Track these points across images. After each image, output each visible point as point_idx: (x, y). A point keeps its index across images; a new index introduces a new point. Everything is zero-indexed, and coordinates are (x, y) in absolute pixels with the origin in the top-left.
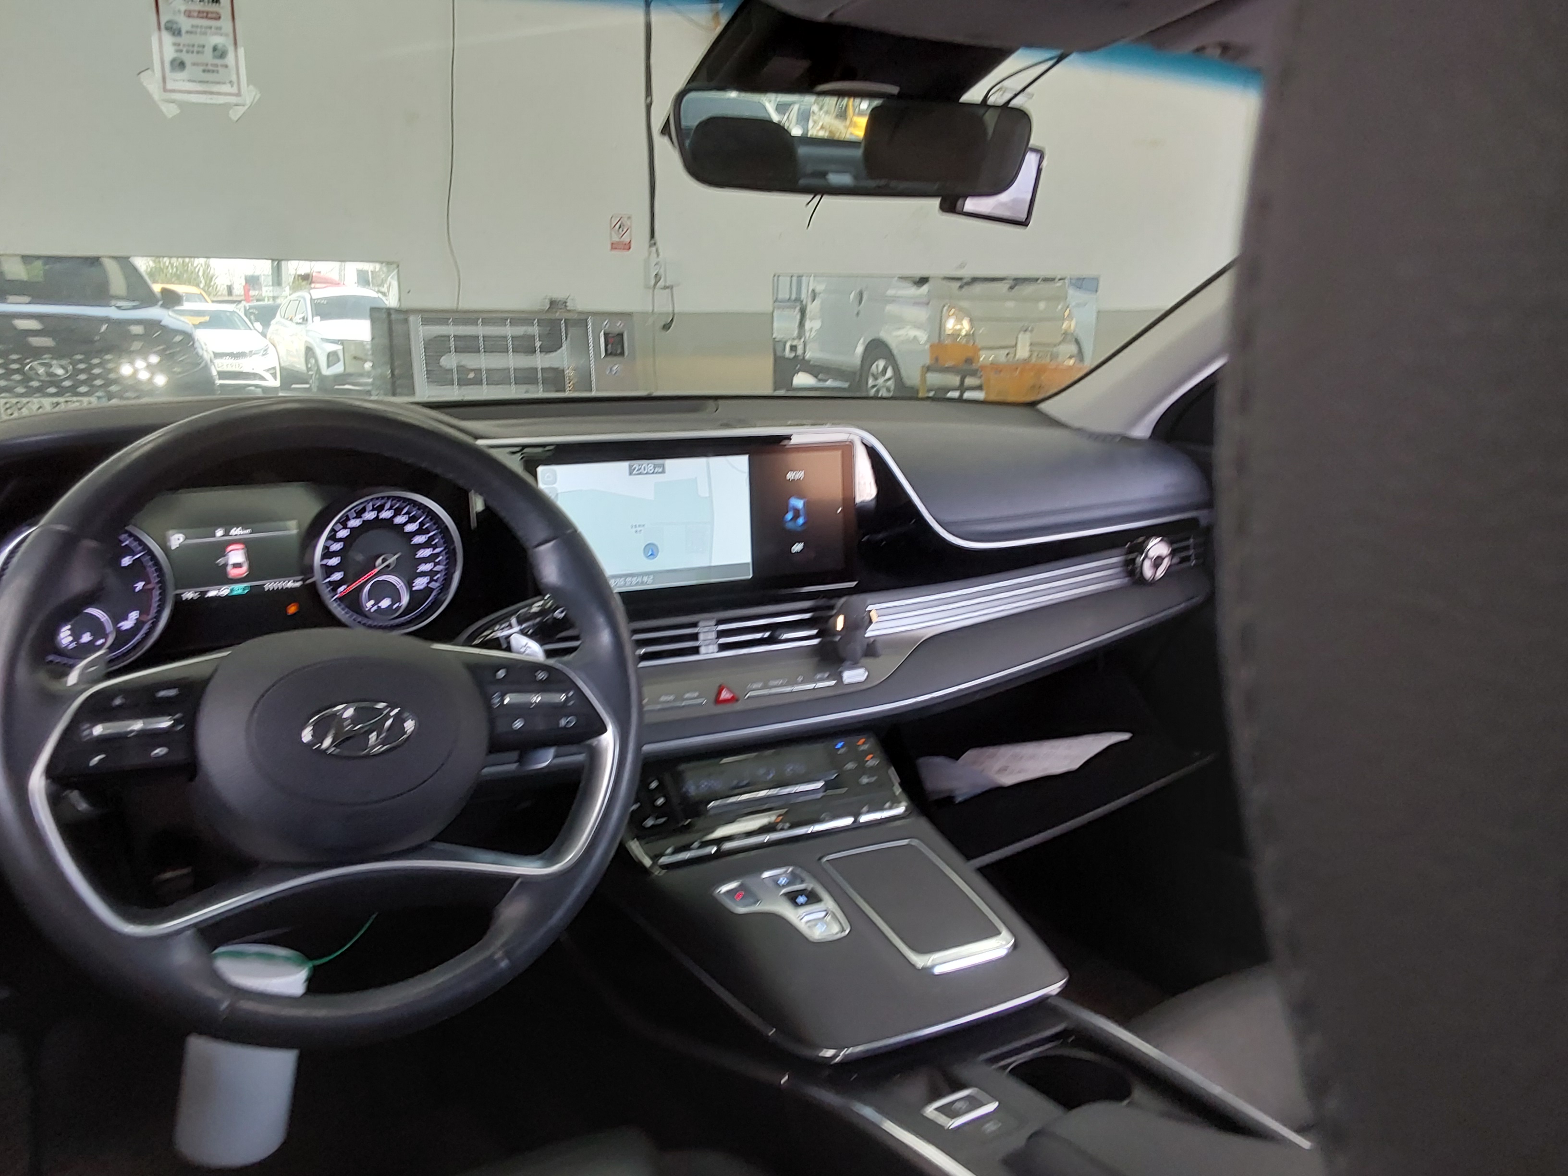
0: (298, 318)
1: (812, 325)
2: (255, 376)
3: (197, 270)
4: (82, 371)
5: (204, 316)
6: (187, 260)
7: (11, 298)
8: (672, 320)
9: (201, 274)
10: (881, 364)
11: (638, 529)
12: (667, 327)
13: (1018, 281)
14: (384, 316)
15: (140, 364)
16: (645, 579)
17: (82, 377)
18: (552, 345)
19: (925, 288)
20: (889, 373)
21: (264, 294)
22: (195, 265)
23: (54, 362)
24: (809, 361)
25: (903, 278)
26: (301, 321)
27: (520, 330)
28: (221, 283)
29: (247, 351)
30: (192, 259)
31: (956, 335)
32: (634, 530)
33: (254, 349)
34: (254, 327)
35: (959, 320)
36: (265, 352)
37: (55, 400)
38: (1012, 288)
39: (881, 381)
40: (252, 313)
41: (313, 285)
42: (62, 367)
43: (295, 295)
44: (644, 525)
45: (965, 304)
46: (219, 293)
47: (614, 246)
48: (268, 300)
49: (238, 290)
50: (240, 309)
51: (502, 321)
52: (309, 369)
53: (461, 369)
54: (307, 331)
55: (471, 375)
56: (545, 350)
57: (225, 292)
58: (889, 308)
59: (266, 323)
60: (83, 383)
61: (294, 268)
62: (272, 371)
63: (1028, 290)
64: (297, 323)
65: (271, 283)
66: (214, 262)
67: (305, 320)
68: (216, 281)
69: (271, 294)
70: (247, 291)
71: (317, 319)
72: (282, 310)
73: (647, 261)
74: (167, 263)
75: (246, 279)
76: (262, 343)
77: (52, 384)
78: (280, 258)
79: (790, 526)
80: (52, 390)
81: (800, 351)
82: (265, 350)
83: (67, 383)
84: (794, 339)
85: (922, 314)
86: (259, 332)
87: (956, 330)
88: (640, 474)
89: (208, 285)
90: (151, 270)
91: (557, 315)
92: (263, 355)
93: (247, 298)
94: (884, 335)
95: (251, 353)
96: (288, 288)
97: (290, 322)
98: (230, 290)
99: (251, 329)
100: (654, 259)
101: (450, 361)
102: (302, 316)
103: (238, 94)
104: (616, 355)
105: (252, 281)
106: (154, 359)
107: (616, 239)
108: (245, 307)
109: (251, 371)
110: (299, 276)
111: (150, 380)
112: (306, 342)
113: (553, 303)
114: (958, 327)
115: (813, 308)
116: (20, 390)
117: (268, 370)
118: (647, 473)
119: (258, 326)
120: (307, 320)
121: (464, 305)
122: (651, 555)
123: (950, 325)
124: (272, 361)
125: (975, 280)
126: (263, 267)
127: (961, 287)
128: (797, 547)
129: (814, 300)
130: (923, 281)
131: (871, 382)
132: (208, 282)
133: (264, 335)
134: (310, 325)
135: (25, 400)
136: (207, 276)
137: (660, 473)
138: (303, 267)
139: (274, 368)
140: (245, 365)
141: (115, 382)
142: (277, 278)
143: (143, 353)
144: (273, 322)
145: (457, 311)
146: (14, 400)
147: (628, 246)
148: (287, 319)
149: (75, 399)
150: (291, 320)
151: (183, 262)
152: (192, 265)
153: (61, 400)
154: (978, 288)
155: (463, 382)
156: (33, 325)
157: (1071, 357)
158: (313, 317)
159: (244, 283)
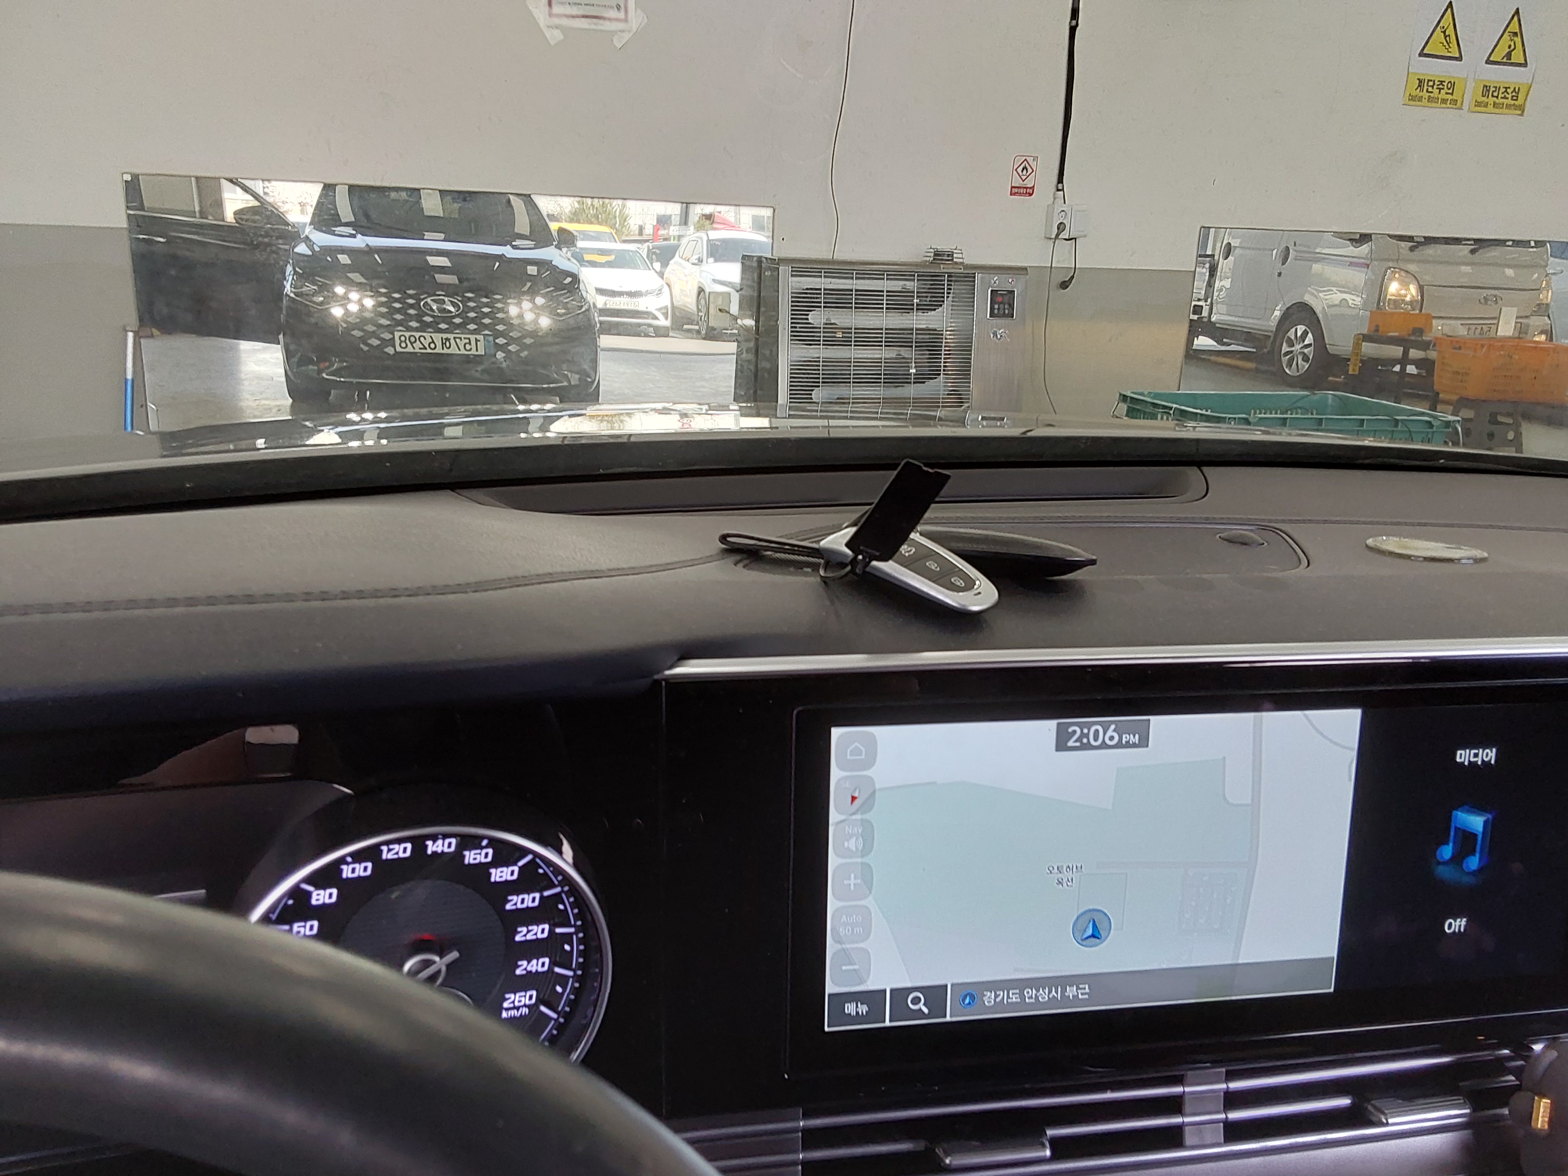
0: (694, 259)
1: (1222, 283)
2: (647, 314)
3: (614, 210)
4: (472, 309)
5: (610, 255)
6: (607, 201)
7: (427, 235)
8: (1072, 277)
9: (618, 214)
10: (1301, 329)
11: (1065, 876)
12: (1064, 285)
13: (1480, 244)
14: (755, 264)
15: (526, 305)
16: (1071, 991)
17: (472, 315)
18: (932, 304)
19: (1365, 249)
20: (1309, 339)
21: (671, 233)
22: (613, 206)
23: (446, 299)
24: (1214, 324)
25: (1338, 235)
26: (696, 261)
27: (897, 285)
28: (633, 223)
29: (644, 290)
30: (612, 200)
31: (1397, 302)
32: (1056, 876)
33: (650, 288)
34: (652, 266)
35: (1405, 285)
36: (660, 292)
37: (445, 336)
38: (1473, 252)
39: (1297, 347)
40: (654, 253)
41: (715, 225)
42: (454, 304)
43: (698, 234)
44: (1079, 869)
45: (1412, 267)
46: (632, 233)
47: (1016, 191)
48: (674, 240)
49: (649, 230)
50: (644, 249)
51: (878, 275)
52: (699, 310)
53: (830, 326)
54: (701, 271)
55: (839, 335)
56: (922, 308)
57: (637, 232)
58: (1316, 267)
59: (665, 264)
60: (473, 320)
61: (698, 210)
62: (665, 311)
63: (1494, 253)
64: (693, 264)
65: (678, 223)
66: (630, 203)
67: (700, 261)
68: (629, 221)
69: (677, 233)
70: (656, 229)
71: (711, 260)
72: (681, 249)
73: (1051, 207)
74: (590, 204)
75: (657, 219)
76: (658, 282)
77: (445, 320)
78: (687, 201)
79: (1444, 872)
80: (443, 326)
81: (1205, 313)
82: (660, 290)
83: (457, 321)
84: (1199, 300)
85: (1359, 277)
86: (656, 272)
87: (1400, 295)
88: (1088, 747)
89: (623, 225)
90: (576, 211)
91: (942, 269)
92: (657, 295)
93: (655, 237)
94: (1308, 299)
95: (648, 293)
96: (692, 228)
97: (687, 262)
98: (641, 229)
99: (650, 269)
100: (1059, 206)
101: (817, 318)
102: (697, 257)
103: (626, 20)
104: (1004, 316)
105: (663, 221)
106: (540, 301)
107: (1018, 182)
108: (648, 247)
109: (644, 309)
110: (704, 215)
111: (535, 321)
112: (699, 282)
113: (937, 254)
114: (1403, 292)
115: (1225, 266)
116: (414, 324)
117: (660, 309)
118: (1104, 746)
119: (657, 266)
120: (702, 262)
121: (842, 254)
122: (1093, 936)
123: (1394, 288)
124: (664, 301)
125: (1430, 240)
126: (674, 209)
127: (1412, 249)
128: (1456, 925)
129: (1226, 258)
130: (1365, 238)
131: (1285, 348)
132: (622, 222)
133: (661, 275)
134: (704, 267)
135: (417, 335)
136: (622, 217)
137: (1134, 746)
138: (708, 209)
139: (666, 307)
140: (641, 304)
141: (502, 321)
142: (685, 220)
143: (533, 293)
144: (672, 262)
145: (833, 262)
146: (407, 334)
147: (1029, 192)
148: (685, 259)
149: (463, 336)
150: (688, 260)
151: (603, 203)
152: (611, 205)
153: (451, 336)
154: (1431, 251)
155: (830, 342)
156: (443, 261)
157: (1542, 332)
158: (707, 258)
159: (655, 223)
